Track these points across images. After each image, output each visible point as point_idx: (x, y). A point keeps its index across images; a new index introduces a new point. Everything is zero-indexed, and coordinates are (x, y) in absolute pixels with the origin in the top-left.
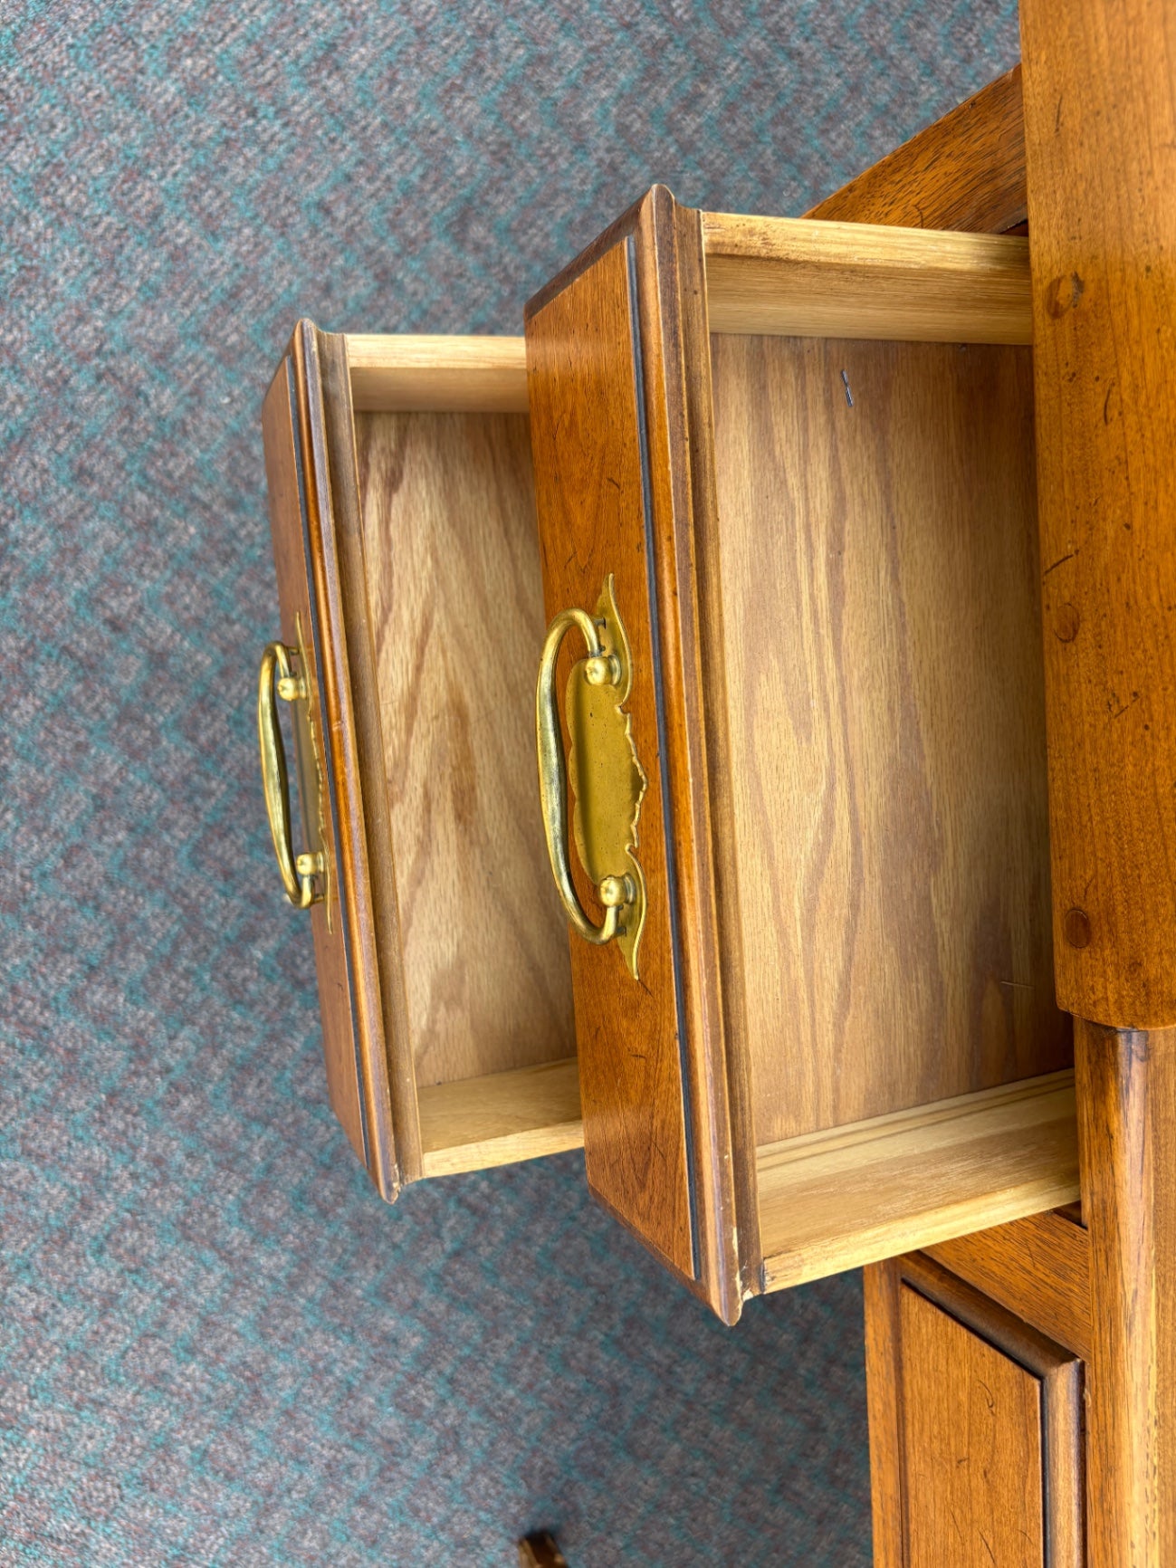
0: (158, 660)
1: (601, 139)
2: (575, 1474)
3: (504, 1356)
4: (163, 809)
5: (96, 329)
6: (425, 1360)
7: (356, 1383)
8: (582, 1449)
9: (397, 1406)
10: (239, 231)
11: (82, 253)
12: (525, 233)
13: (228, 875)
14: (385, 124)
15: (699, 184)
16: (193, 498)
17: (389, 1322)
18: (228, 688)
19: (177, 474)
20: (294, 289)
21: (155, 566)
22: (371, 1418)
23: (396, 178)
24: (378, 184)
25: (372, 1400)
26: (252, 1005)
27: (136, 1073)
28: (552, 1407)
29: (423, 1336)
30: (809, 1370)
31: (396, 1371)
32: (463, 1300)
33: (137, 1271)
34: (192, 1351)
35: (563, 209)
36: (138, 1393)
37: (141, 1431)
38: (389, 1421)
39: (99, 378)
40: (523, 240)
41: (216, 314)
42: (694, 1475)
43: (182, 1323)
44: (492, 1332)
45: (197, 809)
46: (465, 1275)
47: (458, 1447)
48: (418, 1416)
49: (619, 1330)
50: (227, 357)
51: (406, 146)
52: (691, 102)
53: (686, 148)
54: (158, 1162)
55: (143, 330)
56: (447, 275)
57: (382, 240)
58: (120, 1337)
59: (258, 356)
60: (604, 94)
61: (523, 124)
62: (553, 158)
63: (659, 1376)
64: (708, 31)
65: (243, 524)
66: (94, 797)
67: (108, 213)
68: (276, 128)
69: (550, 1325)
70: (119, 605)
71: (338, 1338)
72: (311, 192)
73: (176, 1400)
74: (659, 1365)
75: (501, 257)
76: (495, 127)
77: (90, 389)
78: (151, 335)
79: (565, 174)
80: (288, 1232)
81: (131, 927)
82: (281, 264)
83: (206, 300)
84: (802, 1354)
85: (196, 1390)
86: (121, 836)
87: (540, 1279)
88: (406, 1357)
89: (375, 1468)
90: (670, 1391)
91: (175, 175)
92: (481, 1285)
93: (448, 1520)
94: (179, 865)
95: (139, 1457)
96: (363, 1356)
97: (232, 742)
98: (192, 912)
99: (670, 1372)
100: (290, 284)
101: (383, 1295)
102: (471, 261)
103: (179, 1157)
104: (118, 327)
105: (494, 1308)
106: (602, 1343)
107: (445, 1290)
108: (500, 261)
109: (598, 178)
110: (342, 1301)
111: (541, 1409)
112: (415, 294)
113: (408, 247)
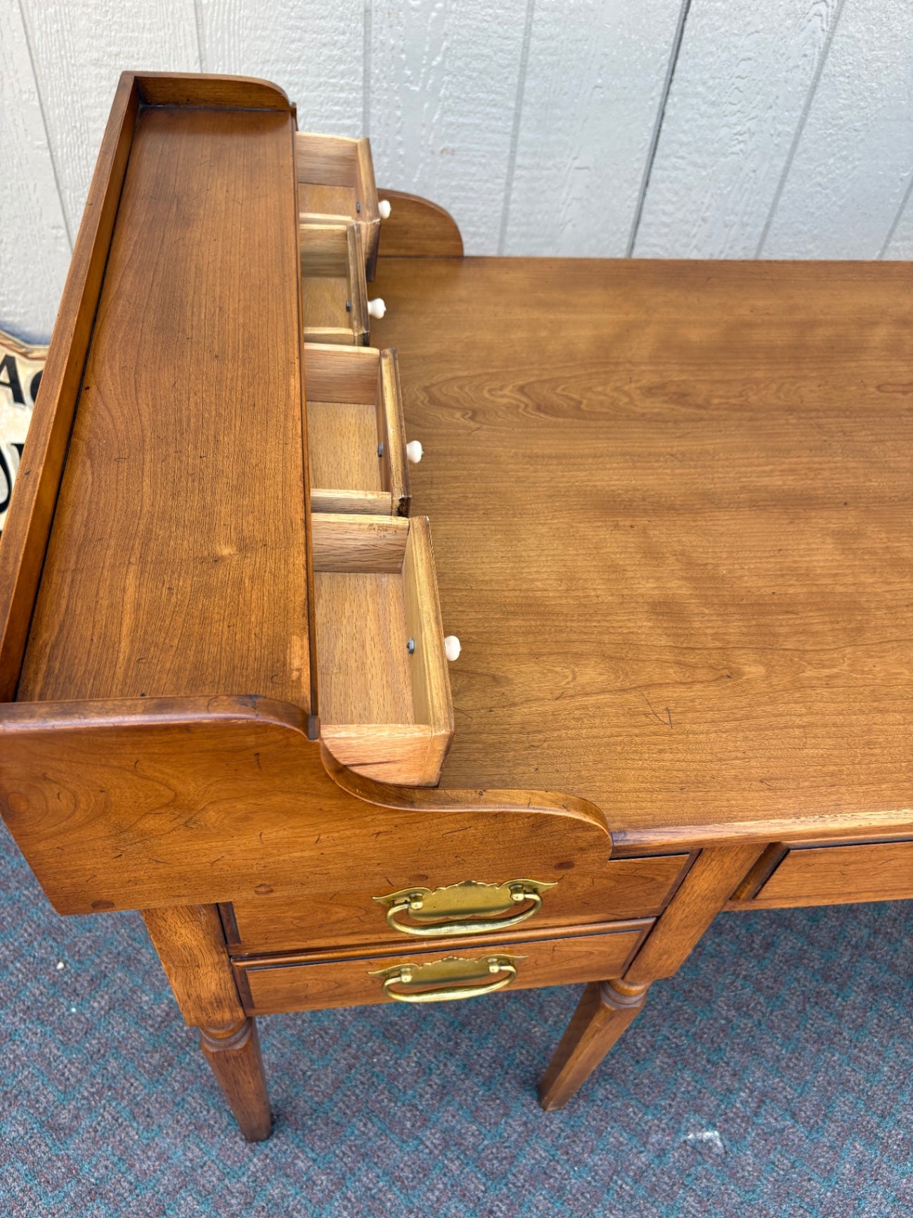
3: (861, 1075)
6: (871, 1138)
7: (894, 1194)
12: (68, 1079)
15: (44, 943)
17: (847, 1168)
23: (23, 1183)
24: (26, 1199)
25: (904, 1181)
28: (892, 1036)
29: (854, 1140)
31: (881, 1161)
32: (825, 1110)
35: (53, 1049)
40: (73, 1080)
44: (845, 1085)
46: (808, 1109)
49: (833, 986)
53: (18, 954)
56: (95, 1142)
57: (67, 1195)
62: (17, 1057)
63: (860, 955)
69: (836, 1040)
74: (852, 956)
75: (84, 1098)
79: (29, 1048)
87: (804, 1049)
88: (870, 1154)
90: (869, 947)
92: (814, 1096)
96: (874, 1189)
99: (856, 947)
101: (828, 1175)
102: (85, 1123)
105: (829, 1084)
106: (843, 999)
107: (820, 1122)
108: (87, 1098)
109: (33, 1022)
110: (837, 1208)
111: (893, 1044)
112: (106, 1167)
113: (72, 1173)
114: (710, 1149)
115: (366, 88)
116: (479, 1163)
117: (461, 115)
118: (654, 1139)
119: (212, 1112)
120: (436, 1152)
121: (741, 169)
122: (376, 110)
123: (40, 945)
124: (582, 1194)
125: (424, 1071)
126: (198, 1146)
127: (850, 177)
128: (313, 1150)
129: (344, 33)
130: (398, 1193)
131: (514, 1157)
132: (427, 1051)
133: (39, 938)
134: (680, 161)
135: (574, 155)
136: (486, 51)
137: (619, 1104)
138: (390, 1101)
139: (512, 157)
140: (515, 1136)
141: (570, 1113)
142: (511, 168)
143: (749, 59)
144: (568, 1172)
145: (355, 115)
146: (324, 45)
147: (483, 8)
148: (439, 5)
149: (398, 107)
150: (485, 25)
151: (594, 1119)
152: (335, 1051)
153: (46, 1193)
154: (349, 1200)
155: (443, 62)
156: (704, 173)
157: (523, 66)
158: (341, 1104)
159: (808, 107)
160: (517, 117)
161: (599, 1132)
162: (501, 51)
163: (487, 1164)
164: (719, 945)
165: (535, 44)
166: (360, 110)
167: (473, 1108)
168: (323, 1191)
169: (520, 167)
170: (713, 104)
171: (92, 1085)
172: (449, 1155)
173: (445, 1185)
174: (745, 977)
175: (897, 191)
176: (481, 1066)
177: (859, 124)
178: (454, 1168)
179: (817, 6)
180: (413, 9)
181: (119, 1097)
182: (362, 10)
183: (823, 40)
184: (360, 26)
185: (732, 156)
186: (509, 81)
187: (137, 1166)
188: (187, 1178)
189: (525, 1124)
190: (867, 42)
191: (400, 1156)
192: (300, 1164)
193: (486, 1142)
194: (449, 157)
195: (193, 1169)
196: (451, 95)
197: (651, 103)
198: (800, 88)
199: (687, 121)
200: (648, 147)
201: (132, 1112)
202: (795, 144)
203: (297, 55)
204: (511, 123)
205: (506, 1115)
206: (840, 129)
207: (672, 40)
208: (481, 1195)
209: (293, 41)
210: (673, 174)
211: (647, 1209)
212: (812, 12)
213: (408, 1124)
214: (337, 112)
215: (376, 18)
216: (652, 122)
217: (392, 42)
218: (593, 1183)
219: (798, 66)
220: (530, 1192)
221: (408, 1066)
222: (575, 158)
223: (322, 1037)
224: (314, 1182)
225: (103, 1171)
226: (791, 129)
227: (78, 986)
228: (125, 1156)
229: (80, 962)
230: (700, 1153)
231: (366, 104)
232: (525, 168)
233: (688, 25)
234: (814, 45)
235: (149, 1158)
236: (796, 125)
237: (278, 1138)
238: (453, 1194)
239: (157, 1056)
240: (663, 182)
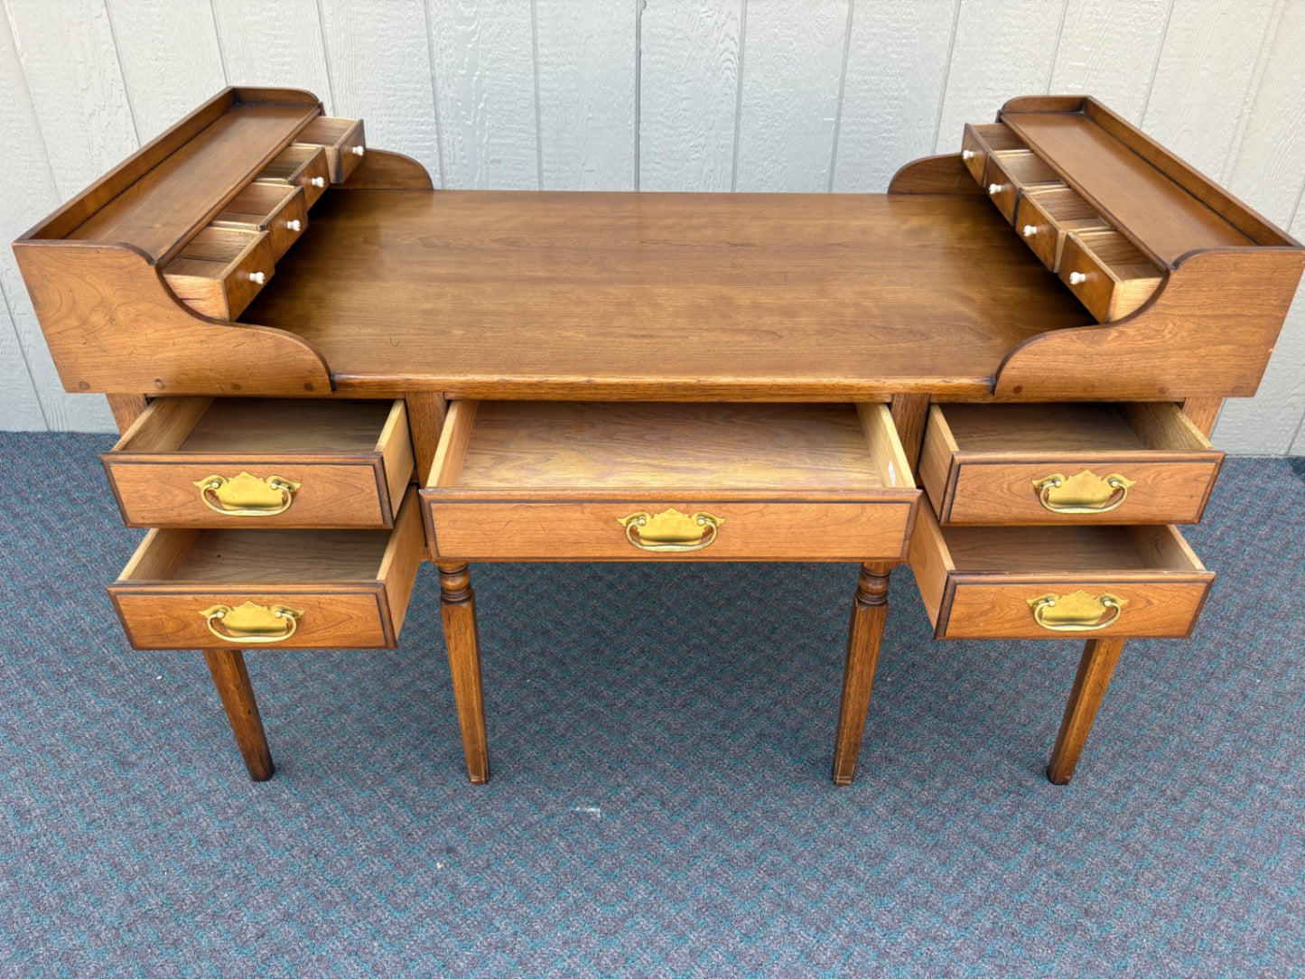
0: (287, 917)
1: (114, 704)
2: (805, 757)
3: (728, 786)
4: (369, 922)
5: (105, 930)
6: (720, 823)
7: (724, 857)
8: (791, 753)
9: (743, 838)
10: (86, 860)
11: (66, 932)
12: (142, 738)
13: (417, 894)
14: (64, 793)
16: (210, 893)
17: (692, 839)
18: (316, 885)
19: (194, 900)
20: (124, 839)
21: (238, 914)
22: (747, 851)
23: (91, 790)
24: (90, 798)
25: (737, 850)
26: (492, 889)
27: (512, 950)
28: (763, 765)
29: (706, 823)
30: (772, 649)
31: (723, 837)
32: (690, 804)
33: (627, 959)
34: (682, 935)
35: (138, 722)
36: (699, 966)
37: (723, 967)
38: (752, 843)
39: (130, 931)
40: (145, 739)
41: (122, 874)
42: (817, 703)
43: (664, 939)
44: (713, 790)
45: (376, 906)
46: (676, 801)
47: (775, 812)
48: (752, 829)
49: (728, 732)
50: (144, 871)
51: (78, 785)
52: (113, 667)
53: (133, 670)
54: (565, 943)
55: (115, 908)
56: (147, 772)
57: (118, 798)
58: (663, 971)
59: (150, 857)
60: (93, 702)
61: (91, 736)
62: (112, 724)
63: (758, 715)
64: (84, 659)
65: (233, 871)
66: (350, 954)
67: (51, 917)
68: (45, 839)
69: (717, 763)
70: (251, 932)
71: (695, 864)
72: (81, 826)
73: (709, 947)
74: (751, 715)
75: (149, 748)
76: (87, 748)
77: (134, 935)
78: (118, 905)
79: (122, 720)
80: (627, 883)
81: (428, 945)
82: (110, 843)
83: (113, 878)
84: (762, 651)
85: (705, 937)
86: (376, 944)
87: (689, 766)
88: (716, 832)
89: (777, 852)
90: (768, 711)
91: (46, 885)
93: (816, 819)
94: (402, 918)
95: (738, 970)
96: (709, 852)
97: (346, 886)
98: (429, 913)
100: (121, 840)
101: (676, 841)
102: (145, 761)
103: (568, 933)
104: (108, 919)
105: (700, 788)
106: (733, 740)
107: (683, 811)
108: (152, 749)
109: (130, 707)
110: (674, 860)
111: (763, 771)
112: (150, 786)
113: (126, 788)
114: (589, 817)
115: (437, 123)
116: (412, 808)
117: (501, 138)
118: (549, 807)
119: (234, 762)
120: (383, 799)
121: (702, 170)
122: (445, 136)
123: (150, 666)
124: (481, 833)
125: (392, 755)
126: (217, 780)
127: (783, 174)
128: (296, 789)
129: (420, 91)
130: (347, 817)
131: (439, 807)
132: (399, 745)
133: (150, 663)
134: (658, 165)
135: (583, 162)
136: (511, 99)
137: (530, 786)
138: (361, 768)
139: (540, 164)
140: (445, 796)
141: (491, 787)
142: (540, 171)
143: (688, 98)
144: (475, 819)
145: (433, 140)
146: (409, 98)
147: (506, 74)
148: (478, 73)
149: (459, 134)
150: (508, 83)
151: (508, 793)
152: (333, 738)
153: (104, 797)
154: (311, 818)
155: (485, 107)
156: (677, 173)
157: (538, 108)
158: (325, 767)
159: (737, 129)
160: (539, 139)
161: (508, 800)
162: (522, 98)
163: (418, 809)
164: (646, 702)
165: (542, 94)
166: (435, 136)
167: (420, 778)
168: (294, 811)
169: (546, 170)
170: (671, 127)
171: (158, 742)
172: (392, 801)
173: (383, 817)
174: (660, 722)
175: (822, 183)
176: (435, 756)
177: (778, 138)
178: (392, 808)
179: (725, 64)
180: (462, 75)
181: (173, 749)
182: (430, 76)
183: (736, 84)
184: (430, 87)
185: (693, 162)
186: (530, 117)
187: (172, 787)
188: (203, 796)
189: (455, 790)
190: (766, 84)
191: (357, 799)
192: (285, 795)
193: (422, 797)
194: (497, 164)
195: (209, 792)
196: (493, 126)
197: (629, 128)
198: (729, 116)
199: (656, 139)
200: (633, 156)
201: (179, 759)
202: (736, 153)
203: (392, 104)
204: (535, 143)
205: (442, 784)
206: (765, 141)
207: (634, 89)
208: (406, 824)
209: (389, 96)
210: (655, 174)
211: (526, 845)
212: (723, 68)
213: (369, 782)
214: (421, 138)
215: (439, 82)
216: (633, 141)
217: (451, 95)
218: (492, 827)
219: (723, 102)
220: (442, 827)
221: (381, 751)
222: (584, 164)
223: (326, 730)
224: (290, 807)
225: (147, 788)
226: (730, 142)
227: (167, 690)
228: (165, 781)
229: (173, 677)
230: (581, 819)
231: (438, 133)
232: (550, 171)
233: (642, 78)
234: (730, 87)
235: (181, 784)
236: (733, 139)
237: (274, 780)
238: (387, 822)
239: (207, 731)
240: (649, 179)
